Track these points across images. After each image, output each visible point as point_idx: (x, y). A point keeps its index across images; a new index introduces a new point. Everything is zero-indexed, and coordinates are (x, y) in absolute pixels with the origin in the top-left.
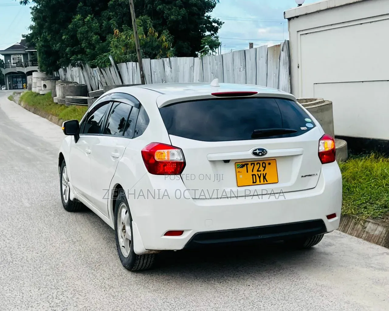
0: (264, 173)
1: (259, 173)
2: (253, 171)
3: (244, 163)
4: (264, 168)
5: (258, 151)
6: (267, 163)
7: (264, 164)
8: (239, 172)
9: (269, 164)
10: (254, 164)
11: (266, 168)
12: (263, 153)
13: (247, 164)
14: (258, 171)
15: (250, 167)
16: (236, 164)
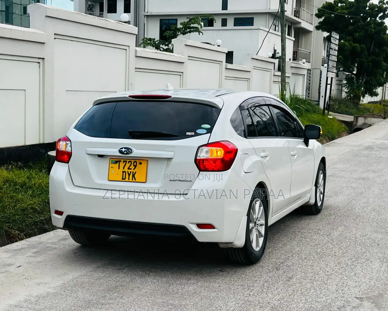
0: (134, 171)
1: (129, 171)
2: (124, 169)
3: (117, 160)
4: (134, 167)
5: (123, 150)
6: (138, 162)
7: (135, 163)
8: (112, 167)
9: (141, 163)
10: (126, 161)
11: (137, 167)
12: (128, 152)
13: (120, 161)
14: (129, 169)
15: (122, 164)
16: (111, 160)
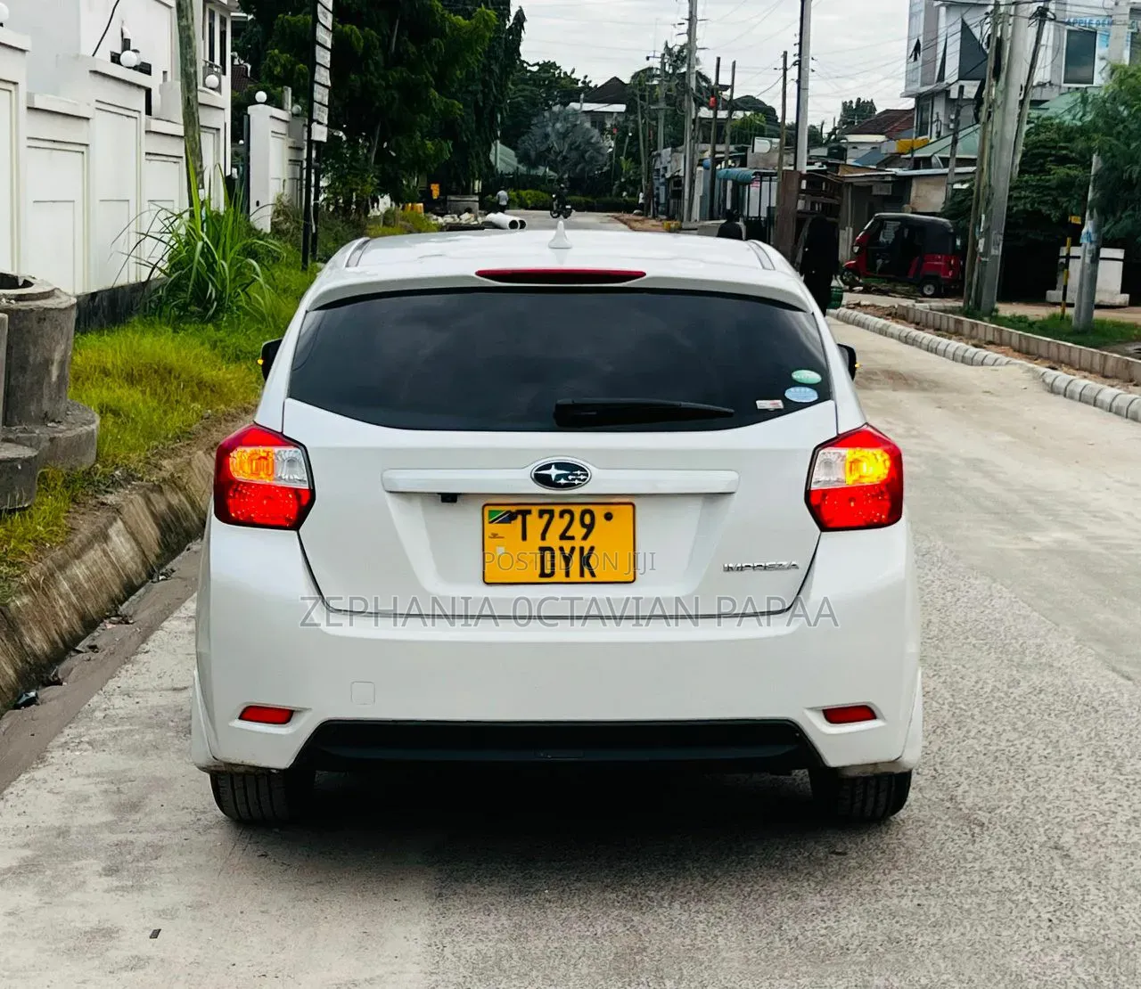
0: (587, 545)
1: (567, 545)
2: (543, 538)
3: (514, 509)
4: (585, 530)
5: (553, 472)
6: (599, 512)
7: (587, 519)
8: (495, 536)
9: (608, 517)
10: (551, 513)
11: (594, 531)
12: (574, 480)
13: (525, 513)
14: (563, 537)
15: (535, 523)
16: (487, 509)
